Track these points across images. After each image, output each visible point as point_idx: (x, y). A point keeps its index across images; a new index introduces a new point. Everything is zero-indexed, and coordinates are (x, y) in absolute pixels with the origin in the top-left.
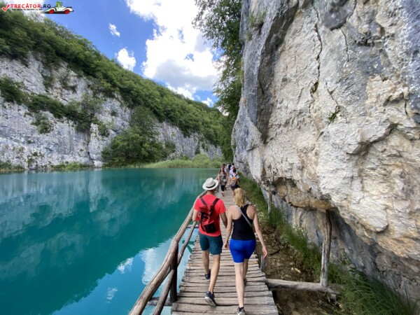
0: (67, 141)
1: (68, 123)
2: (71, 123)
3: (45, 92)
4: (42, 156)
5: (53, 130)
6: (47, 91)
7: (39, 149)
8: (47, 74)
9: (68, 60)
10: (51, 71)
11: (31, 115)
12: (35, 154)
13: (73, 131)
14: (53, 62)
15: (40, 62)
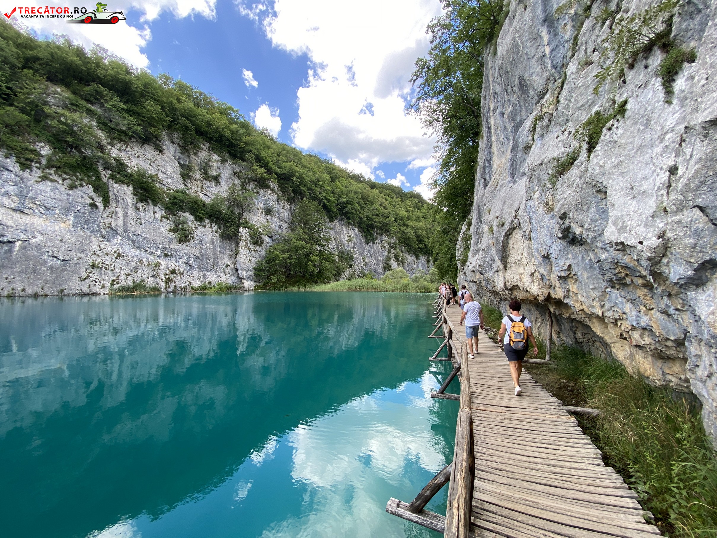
0: (210, 253)
1: (211, 227)
2: (215, 227)
3: (182, 186)
4: (181, 274)
5: (193, 238)
6: (185, 185)
7: (177, 264)
8: (185, 161)
9: (210, 140)
10: (189, 157)
11: (168, 219)
12: (173, 272)
13: (217, 239)
14: (192, 143)
15: (176, 145)
